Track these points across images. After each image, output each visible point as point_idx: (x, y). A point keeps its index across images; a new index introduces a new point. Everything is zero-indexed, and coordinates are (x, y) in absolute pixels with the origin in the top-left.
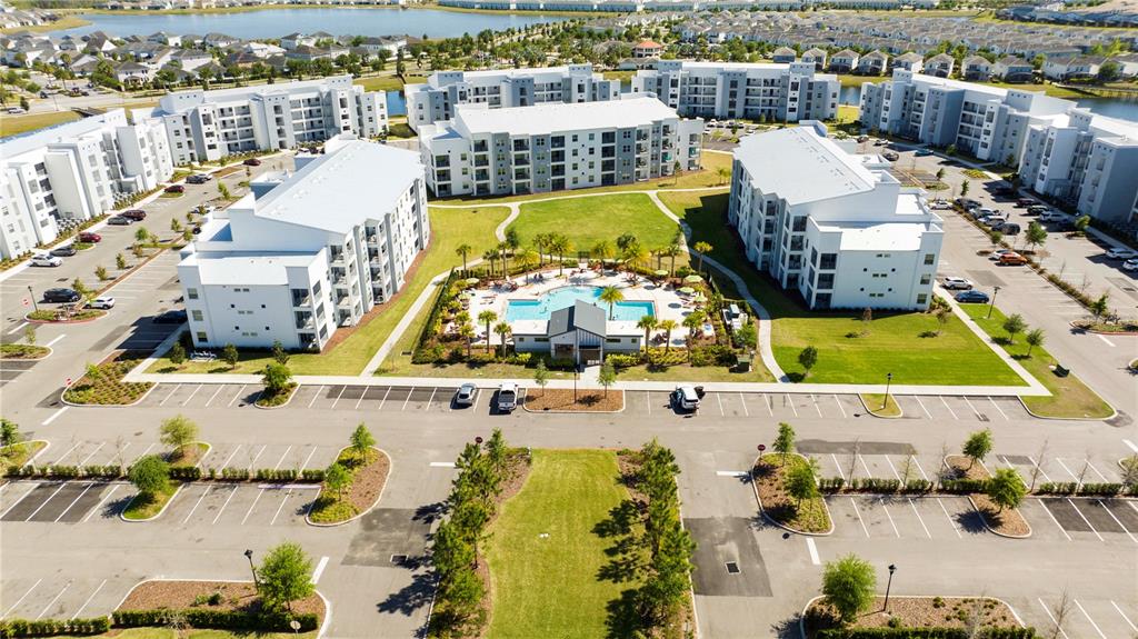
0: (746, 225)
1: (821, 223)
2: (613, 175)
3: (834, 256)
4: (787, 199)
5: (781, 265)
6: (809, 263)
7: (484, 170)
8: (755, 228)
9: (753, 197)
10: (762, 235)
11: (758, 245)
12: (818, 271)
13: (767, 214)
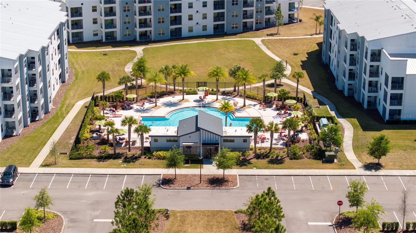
0: (335, 63)
1: (392, 55)
2: (224, 24)
3: (403, 78)
4: (366, 37)
5: (362, 90)
6: (383, 86)
7: (112, 20)
8: (342, 62)
9: (340, 37)
10: (347, 67)
11: (344, 76)
12: (390, 91)
13: (351, 50)
